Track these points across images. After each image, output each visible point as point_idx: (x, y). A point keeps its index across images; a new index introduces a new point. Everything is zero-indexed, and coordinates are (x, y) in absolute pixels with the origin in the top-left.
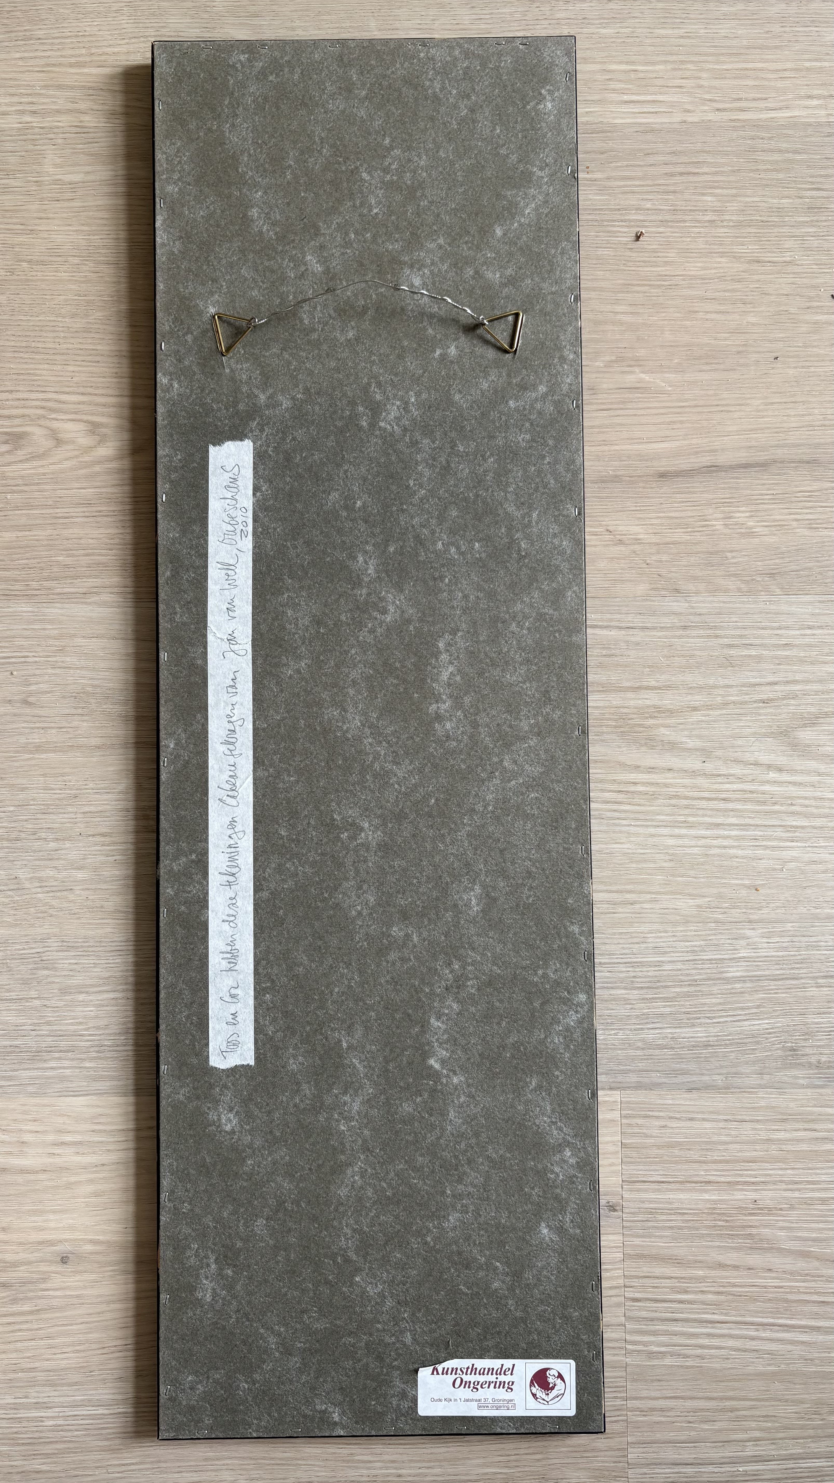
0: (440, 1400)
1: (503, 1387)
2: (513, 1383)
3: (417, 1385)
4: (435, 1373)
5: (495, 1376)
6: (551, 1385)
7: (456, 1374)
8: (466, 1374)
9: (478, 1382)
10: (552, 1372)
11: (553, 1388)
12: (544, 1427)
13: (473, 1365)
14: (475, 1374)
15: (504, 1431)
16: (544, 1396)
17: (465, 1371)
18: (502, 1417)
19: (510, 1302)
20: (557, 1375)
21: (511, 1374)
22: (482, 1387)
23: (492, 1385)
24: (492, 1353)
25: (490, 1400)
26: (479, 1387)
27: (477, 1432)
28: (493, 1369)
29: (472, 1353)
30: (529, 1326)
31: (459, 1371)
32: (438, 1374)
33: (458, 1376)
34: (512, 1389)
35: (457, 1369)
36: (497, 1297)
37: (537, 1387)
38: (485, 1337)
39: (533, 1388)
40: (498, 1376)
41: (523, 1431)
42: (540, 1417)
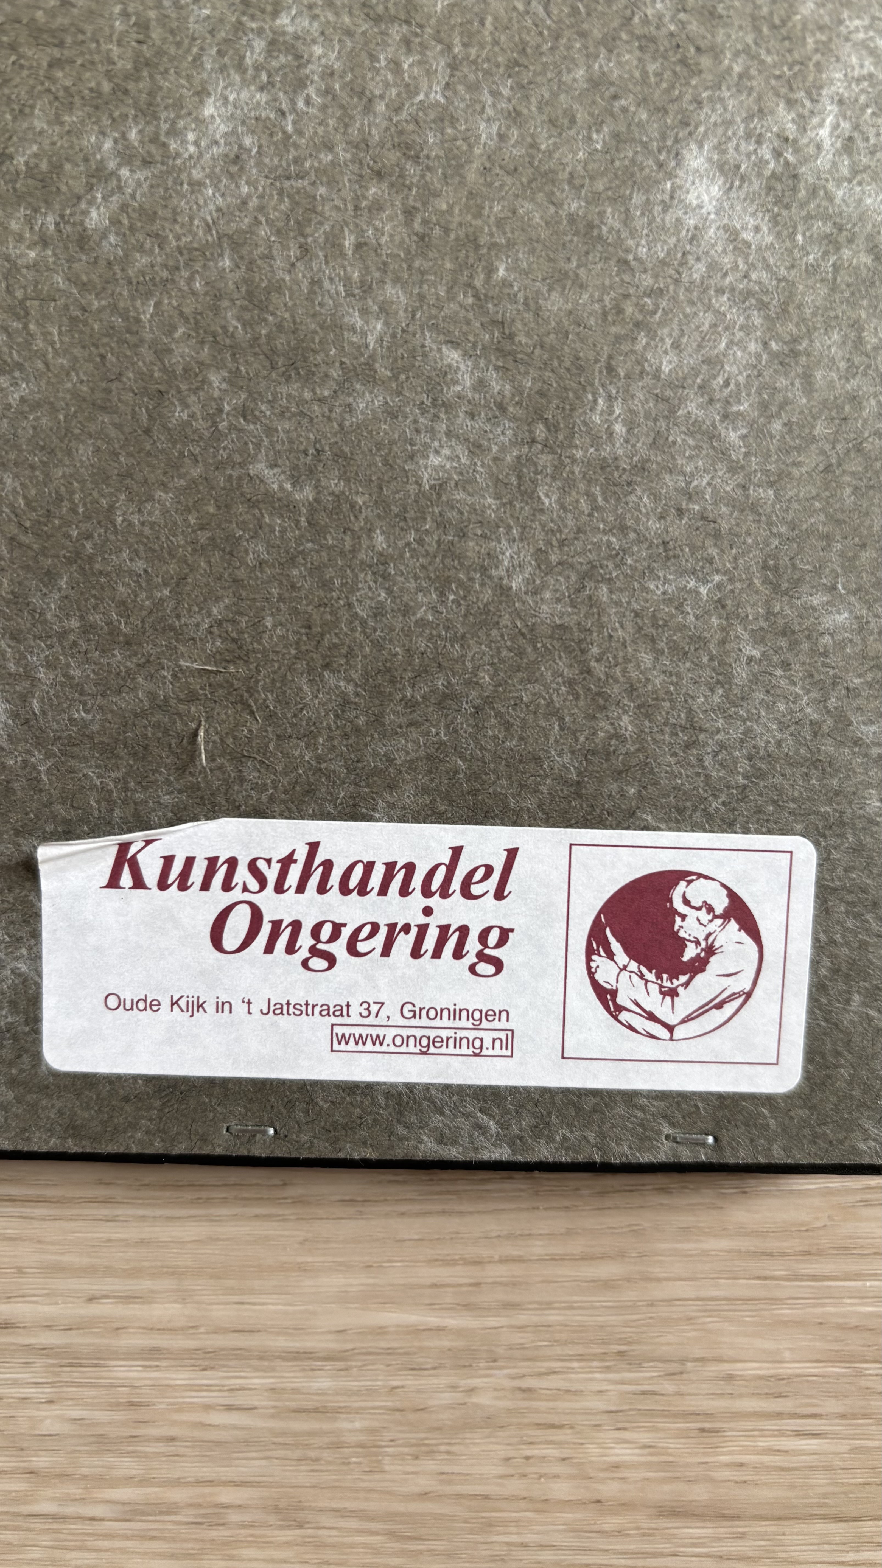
0: (153, 1006)
1: (458, 954)
2: (505, 935)
3: (36, 935)
4: (126, 879)
5: (417, 900)
6: (690, 952)
7: (227, 886)
8: (279, 888)
9: (337, 928)
10: (699, 891)
11: (698, 966)
12: (645, 1139)
13: (314, 847)
14: (322, 889)
15: (453, 1153)
16: (654, 1002)
17: (272, 875)
18: (446, 1088)
19: (508, 553)
20: (721, 903)
21: (499, 895)
22: (352, 949)
23: (404, 943)
24: (408, 795)
25: (391, 1010)
26: (339, 948)
27: (323, 1150)
28: (410, 868)
29: (310, 791)
30: (599, 669)
31: (242, 874)
32: (139, 883)
33: (237, 894)
34: (498, 965)
35: (232, 863)
36: (442, 524)
37: (621, 957)
38: (378, 720)
39: (599, 961)
40: (435, 901)
41: (544, 1152)
42: (629, 1097)
